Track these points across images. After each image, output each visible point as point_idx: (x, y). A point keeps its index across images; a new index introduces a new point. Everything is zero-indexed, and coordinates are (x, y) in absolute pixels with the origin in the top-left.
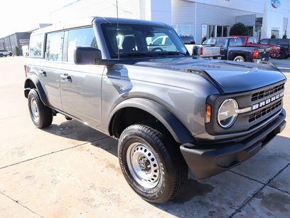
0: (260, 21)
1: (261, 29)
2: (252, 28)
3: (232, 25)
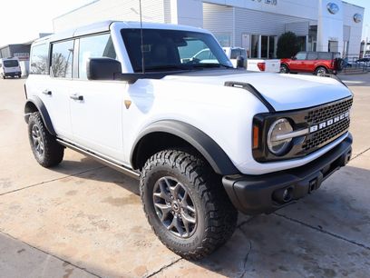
0: (314, 29)
1: (315, 39)
2: (304, 38)
3: (280, 34)
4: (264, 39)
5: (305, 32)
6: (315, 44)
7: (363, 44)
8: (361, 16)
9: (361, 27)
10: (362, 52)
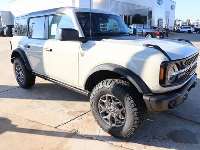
0: (150, 13)
1: (151, 18)
2: (146, 17)
3: (133, 15)
4: (125, 17)
5: (146, 14)
6: (151, 21)
7: (175, 21)
8: (175, 7)
9: (174, 13)
10: (175, 25)
